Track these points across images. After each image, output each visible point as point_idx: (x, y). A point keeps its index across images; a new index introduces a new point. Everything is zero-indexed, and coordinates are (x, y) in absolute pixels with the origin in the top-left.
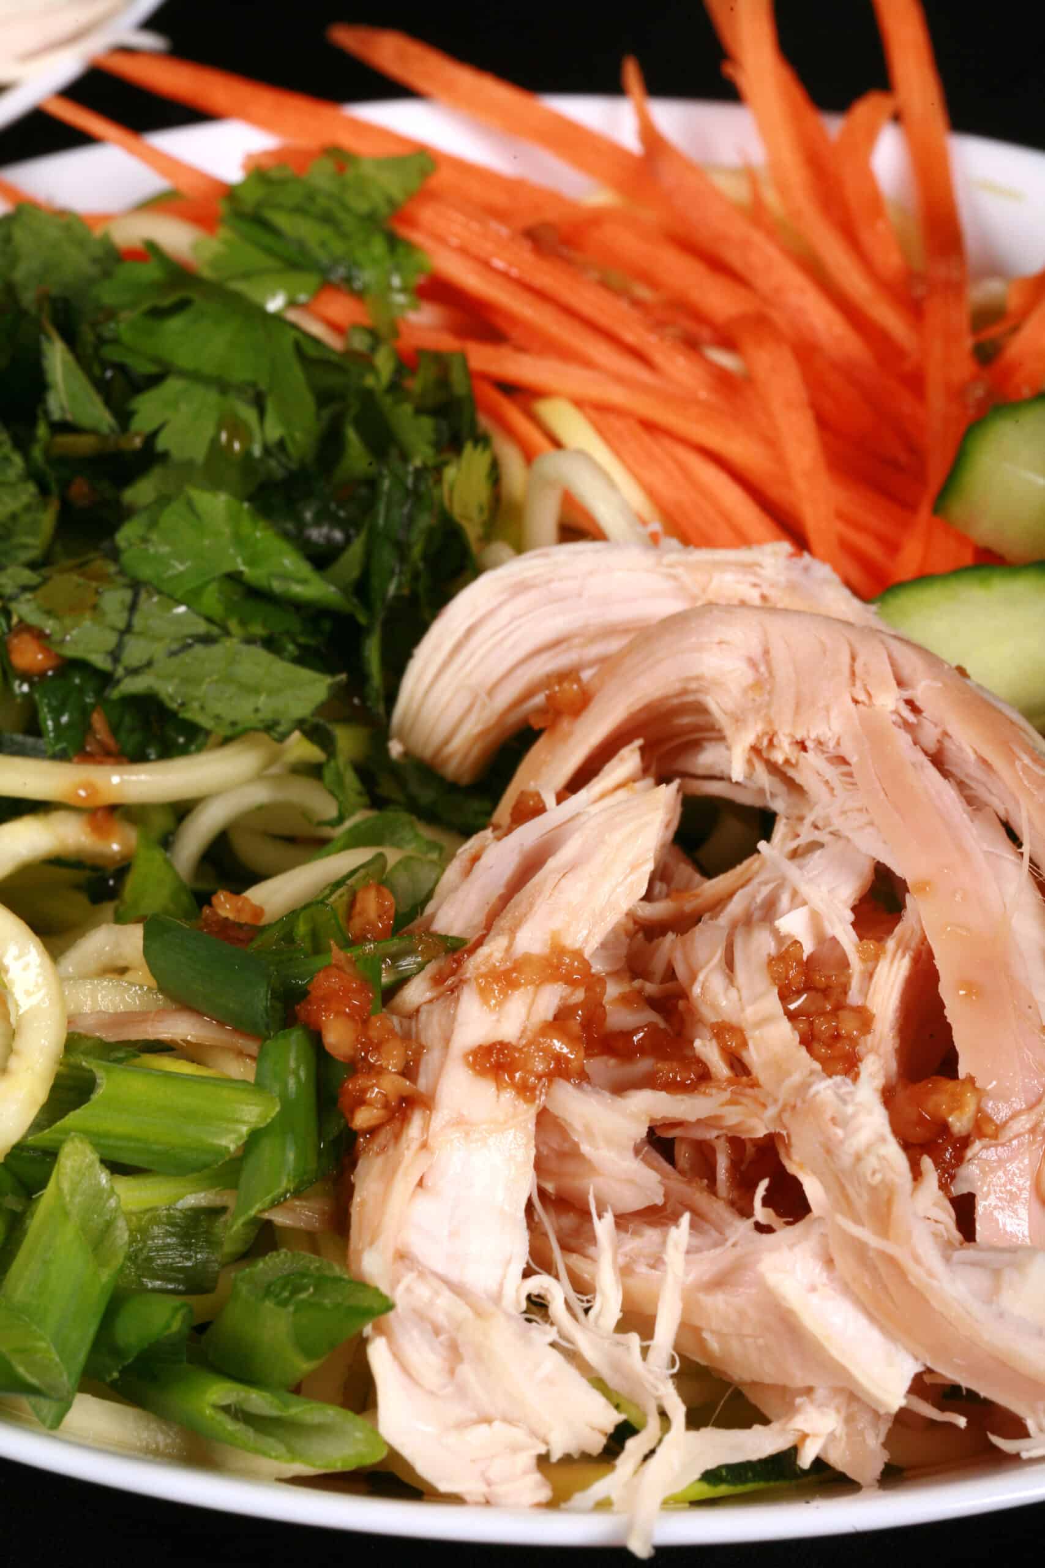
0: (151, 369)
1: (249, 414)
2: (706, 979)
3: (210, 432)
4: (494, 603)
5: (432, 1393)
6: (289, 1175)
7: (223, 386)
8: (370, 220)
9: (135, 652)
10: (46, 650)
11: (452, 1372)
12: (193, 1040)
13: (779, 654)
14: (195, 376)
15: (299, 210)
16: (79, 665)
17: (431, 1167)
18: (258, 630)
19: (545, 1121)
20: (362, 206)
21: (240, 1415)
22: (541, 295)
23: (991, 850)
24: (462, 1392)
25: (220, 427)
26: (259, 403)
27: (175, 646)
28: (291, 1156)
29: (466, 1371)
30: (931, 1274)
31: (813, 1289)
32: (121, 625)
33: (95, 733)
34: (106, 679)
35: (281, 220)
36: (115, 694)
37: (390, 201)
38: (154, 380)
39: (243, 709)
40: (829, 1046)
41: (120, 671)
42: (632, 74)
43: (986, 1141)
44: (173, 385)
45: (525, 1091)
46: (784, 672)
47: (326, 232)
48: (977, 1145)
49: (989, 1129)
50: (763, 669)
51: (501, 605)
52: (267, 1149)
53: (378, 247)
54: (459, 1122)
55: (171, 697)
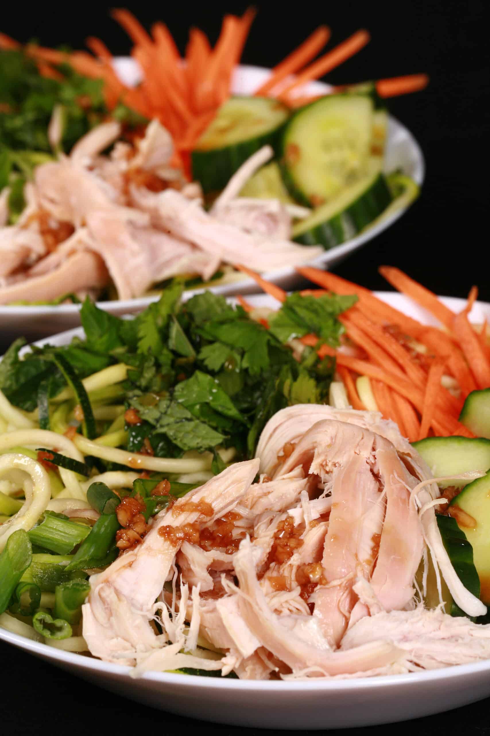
0: (210, 338)
1: (238, 357)
2: (260, 525)
3: (222, 360)
4: (283, 420)
5: (102, 625)
6: (88, 555)
7: (232, 347)
8: (332, 315)
9: (165, 421)
10: (136, 416)
11: (109, 620)
12: (90, 518)
13: (340, 435)
14: (225, 344)
15: (307, 308)
16: (145, 423)
17: (135, 560)
18: (214, 424)
19: (179, 554)
20: (330, 309)
21: (42, 622)
22: (377, 344)
23: (372, 501)
24: (111, 626)
25: (227, 360)
26: (242, 354)
27: (178, 420)
28: (92, 550)
29: (113, 619)
30: (260, 609)
31: (231, 613)
32: (163, 411)
33: (145, 447)
34: (153, 427)
35: (298, 309)
36: (154, 433)
37: (341, 310)
38: (211, 342)
39: (194, 443)
40: (283, 548)
41: (158, 426)
42: (474, 293)
43: (322, 586)
44: (217, 345)
45: (174, 543)
46: (338, 441)
47: (312, 316)
48: (319, 587)
49: (324, 582)
50: (334, 440)
51: (285, 422)
52: (85, 547)
53: (330, 322)
54: (149, 549)
55: (172, 436)
